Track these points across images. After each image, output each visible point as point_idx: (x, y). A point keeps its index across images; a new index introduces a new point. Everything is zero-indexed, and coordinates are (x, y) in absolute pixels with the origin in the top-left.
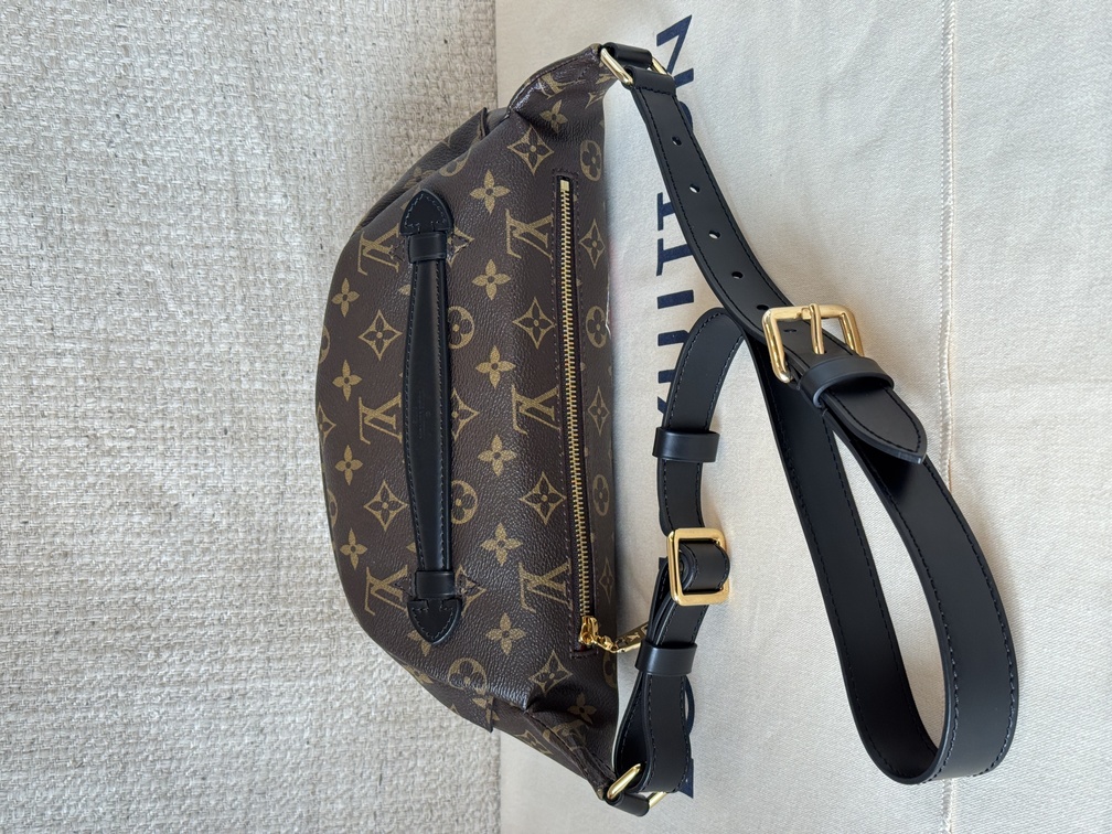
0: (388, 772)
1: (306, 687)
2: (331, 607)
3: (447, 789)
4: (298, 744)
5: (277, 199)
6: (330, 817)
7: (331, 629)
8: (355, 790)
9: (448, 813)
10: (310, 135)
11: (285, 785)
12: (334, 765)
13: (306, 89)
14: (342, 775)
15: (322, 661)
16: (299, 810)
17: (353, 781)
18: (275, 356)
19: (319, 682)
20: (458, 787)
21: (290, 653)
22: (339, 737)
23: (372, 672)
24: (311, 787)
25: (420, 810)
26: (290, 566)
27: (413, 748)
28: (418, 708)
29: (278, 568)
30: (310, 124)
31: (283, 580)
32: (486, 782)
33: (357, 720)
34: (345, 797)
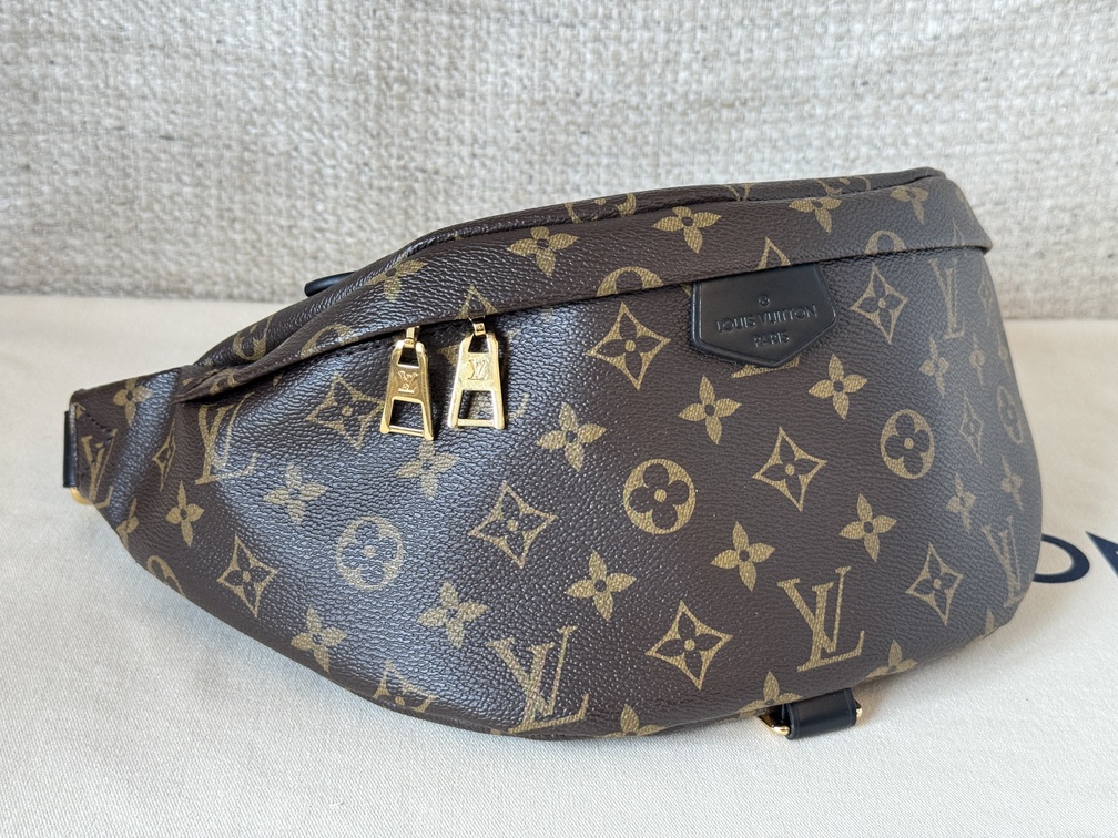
0: (176, 148)
1: (292, 41)
2: (396, 80)
3: (151, 226)
4: (217, 28)
5: (933, 27)
6: (120, 68)
7: (368, 81)
8: (154, 104)
9: (121, 225)
10: (1012, 75)
11: (164, 9)
12: (188, 75)
13: (1071, 71)
14: (174, 86)
15: (327, 65)
16: (130, 27)
17: (166, 101)
18: (728, 16)
19: (299, 59)
20: (153, 240)
21: (338, 23)
22: (224, 84)
23: (310, 130)
24: (160, 43)
25: (125, 188)
26: (451, 27)
27: (208, 182)
28: (258, 190)
29: (451, 11)
30: (1026, 75)
31: (433, 17)
32: (159, 277)
33: (247, 108)
34: (146, 90)
